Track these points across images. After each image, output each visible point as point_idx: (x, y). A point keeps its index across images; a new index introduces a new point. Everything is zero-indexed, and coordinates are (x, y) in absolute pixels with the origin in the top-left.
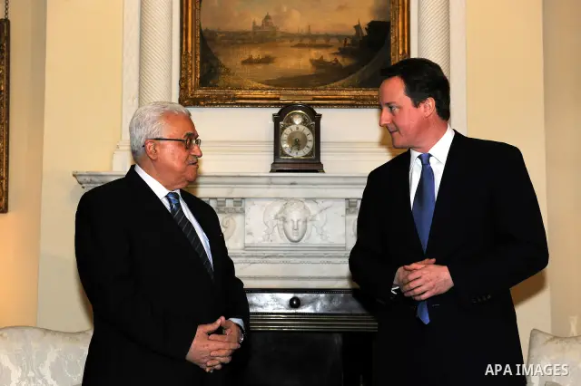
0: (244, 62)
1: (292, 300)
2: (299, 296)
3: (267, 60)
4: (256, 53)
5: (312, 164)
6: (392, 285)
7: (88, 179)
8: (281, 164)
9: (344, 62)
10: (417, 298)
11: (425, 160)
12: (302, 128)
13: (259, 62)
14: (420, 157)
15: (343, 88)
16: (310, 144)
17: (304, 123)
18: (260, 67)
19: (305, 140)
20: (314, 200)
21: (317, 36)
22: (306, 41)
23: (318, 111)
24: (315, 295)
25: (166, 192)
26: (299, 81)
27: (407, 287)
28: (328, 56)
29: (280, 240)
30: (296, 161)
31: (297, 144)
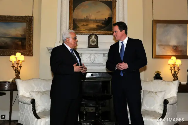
0: (82, 25)
1: (91, 75)
2: (93, 74)
3: (87, 25)
4: (85, 24)
5: (96, 46)
6: (115, 68)
7: (50, 49)
8: (90, 46)
9: (103, 25)
10: (121, 70)
11: (122, 43)
12: (94, 39)
13: (85, 25)
14: (121, 42)
15: (102, 31)
16: (96, 42)
17: (95, 38)
18: (85, 26)
19: (95, 41)
20: (96, 54)
21: (97, 20)
22: (95, 21)
23: (97, 35)
24: (96, 74)
25: (70, 49)
26: (94, 29)
27: (119, 67)
28: (99, 24)
29: (89, 62)
30: (93, 46)
31: (93, 42)
